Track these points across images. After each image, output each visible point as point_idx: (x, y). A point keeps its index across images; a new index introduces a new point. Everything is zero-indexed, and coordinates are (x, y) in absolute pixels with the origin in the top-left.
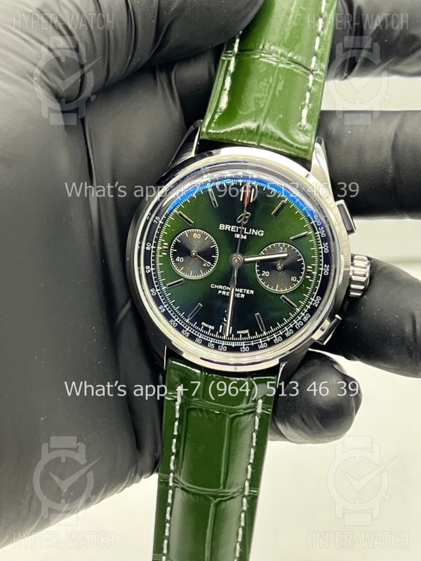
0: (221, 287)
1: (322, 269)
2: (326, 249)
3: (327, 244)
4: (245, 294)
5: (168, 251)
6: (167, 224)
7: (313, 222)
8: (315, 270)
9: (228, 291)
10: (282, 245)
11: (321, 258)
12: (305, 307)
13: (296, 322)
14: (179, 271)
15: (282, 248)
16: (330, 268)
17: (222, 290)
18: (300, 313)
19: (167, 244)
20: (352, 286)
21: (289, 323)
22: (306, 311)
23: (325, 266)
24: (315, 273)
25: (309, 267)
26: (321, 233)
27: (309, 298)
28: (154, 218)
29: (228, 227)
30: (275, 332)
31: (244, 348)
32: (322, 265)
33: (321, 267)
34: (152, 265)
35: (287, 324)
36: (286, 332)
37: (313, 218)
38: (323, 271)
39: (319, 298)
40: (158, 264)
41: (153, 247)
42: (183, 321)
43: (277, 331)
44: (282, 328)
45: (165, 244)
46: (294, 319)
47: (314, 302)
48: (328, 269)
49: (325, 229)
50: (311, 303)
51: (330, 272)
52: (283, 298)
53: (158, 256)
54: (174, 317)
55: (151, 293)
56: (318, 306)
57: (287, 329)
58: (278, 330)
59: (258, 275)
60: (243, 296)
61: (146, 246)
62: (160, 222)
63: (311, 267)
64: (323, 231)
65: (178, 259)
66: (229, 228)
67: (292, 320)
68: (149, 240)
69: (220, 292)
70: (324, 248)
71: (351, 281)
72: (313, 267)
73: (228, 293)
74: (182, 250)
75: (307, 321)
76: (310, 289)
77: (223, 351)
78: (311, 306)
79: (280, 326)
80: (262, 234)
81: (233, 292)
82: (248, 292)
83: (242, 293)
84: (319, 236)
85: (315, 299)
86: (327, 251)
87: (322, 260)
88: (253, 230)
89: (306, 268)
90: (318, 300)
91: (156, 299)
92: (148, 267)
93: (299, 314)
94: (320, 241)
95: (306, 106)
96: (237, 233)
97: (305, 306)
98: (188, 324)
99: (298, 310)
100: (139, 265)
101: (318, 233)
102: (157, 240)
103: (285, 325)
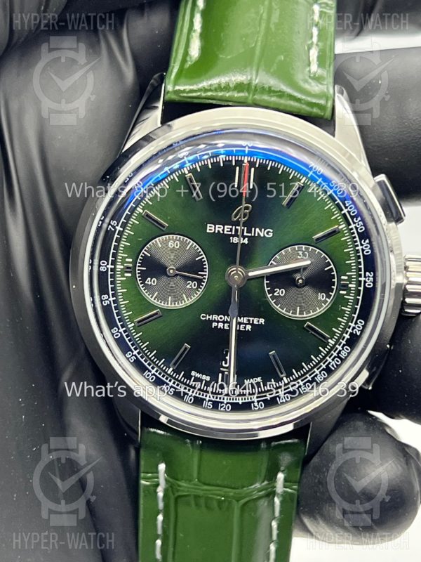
0: (215, 317)
1: (362, 279)
2: (367, 250)
3: (367, 241)
4: (253, 325)
5: (132, 270)
6: (128, 231)
7: (345, 211)
8: (352, 281)
9: (227, 322)
10: (300, 249)
11: (360, 263)
12: (341, 337)
13: (330, 360)
14: (152, 299)
15: (300, 253)
16: (374, 277)
17: (218, 321)
18: (334, 345)
19: (131, 260)
20: (408, 300)
21: (320, 362)
22: (344, 342)
23: (367, 273)
24: (352, 286)
25: (343, 277)
26: (356, 226)
27: (347, 324)
28: (109, 224)
29: (219, 228)
30: (300, 377)
31: (256, 404)
32: (362, 273)
33: (360, 276)
34: (111, 293)
35: (317, 364)
36: (316, 375)
37: (344, 204)
38: (365, 282)
39: (361, 323)
40: (120, 291)
41: (110, 266)
42: (164, 371)
43: (302, 375)
44: (310, 370)
45: (127, 260)
46: (326, 355)
47: (354, 328)
48: (371, 279)
49: (362, 220)
50: (350, 331)
51: (374, 282)
52: (308, 326)
53: (119, 279)
54: (150, 368)
55: (113, 334)
56: (361, 334)
57: (317, 372)
58: (305, 374)
59: (269, 296)
60: (249, 327)
61: (100, 266)
62: (118, 228)
63: (346, 278)
64: (361, 223)
65: (149, 281)
66: (221, 230)
67: (324, 357)
68: (104, 256)
69: (214, 324)
70: (363, 247)
71: (406, 293)
72: (350, 277)
73: (226, 325)
74: (154, 268)
75: (346, 358)
76: (348, 309)
77: (226, 411)
78: (351, 334)
79: (306, 368)
80: (271, 235)
81: (235, 324)
82: (255, 322)
83: (247, 323)
84: (354, 230)
85: (356, 323)
86: (368, 252)
87: (362, 266)
88: (257, 230)
89: (339, 280)
90: (360, 325)
91: (120, 342)
92: (105, 297)
93: (333, 347)
94: (357, 239)
95: (314, 46)
96: (233, 236)
97: (341, 335)
98: (171, 376)
99: (332, 342)
100: (92, 295)
101: (353, 226)
102: (115, 255)
103: (315, 366)
